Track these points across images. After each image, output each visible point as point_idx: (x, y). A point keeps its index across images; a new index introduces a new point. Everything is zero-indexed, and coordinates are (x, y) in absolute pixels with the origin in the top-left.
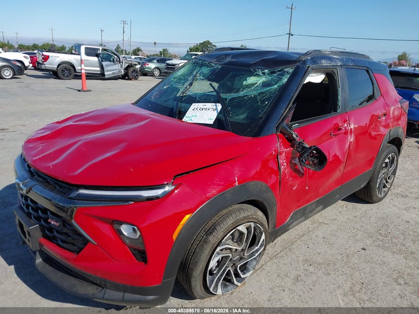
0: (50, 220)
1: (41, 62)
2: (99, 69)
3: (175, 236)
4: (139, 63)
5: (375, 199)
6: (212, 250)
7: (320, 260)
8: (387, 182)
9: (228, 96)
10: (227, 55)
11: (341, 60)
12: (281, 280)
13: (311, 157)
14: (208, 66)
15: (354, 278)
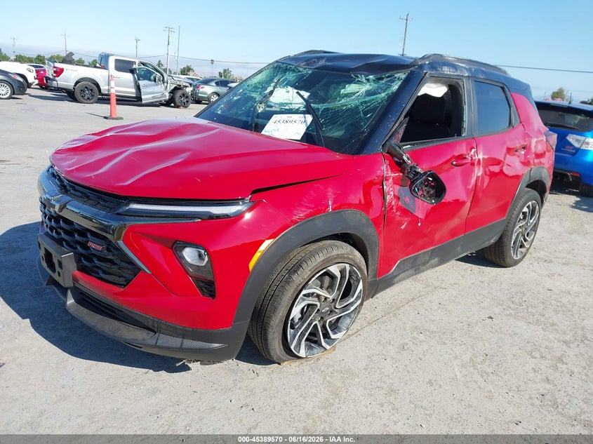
0: (90, 244)
1: (51, 77)
2: (134, 90)
3: (251, 265)
4: (191, 85)
5: (508, 260)
6: (296, 293)
7: (433, 327)
8: (525, 240)
9: (322, 107)
10: (319, 58)
11: (470, 70)
12: (382, 348)
13: (426, 186)
14: (294, 71)
15: (476, 349)
